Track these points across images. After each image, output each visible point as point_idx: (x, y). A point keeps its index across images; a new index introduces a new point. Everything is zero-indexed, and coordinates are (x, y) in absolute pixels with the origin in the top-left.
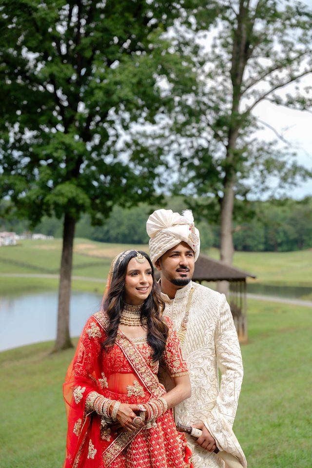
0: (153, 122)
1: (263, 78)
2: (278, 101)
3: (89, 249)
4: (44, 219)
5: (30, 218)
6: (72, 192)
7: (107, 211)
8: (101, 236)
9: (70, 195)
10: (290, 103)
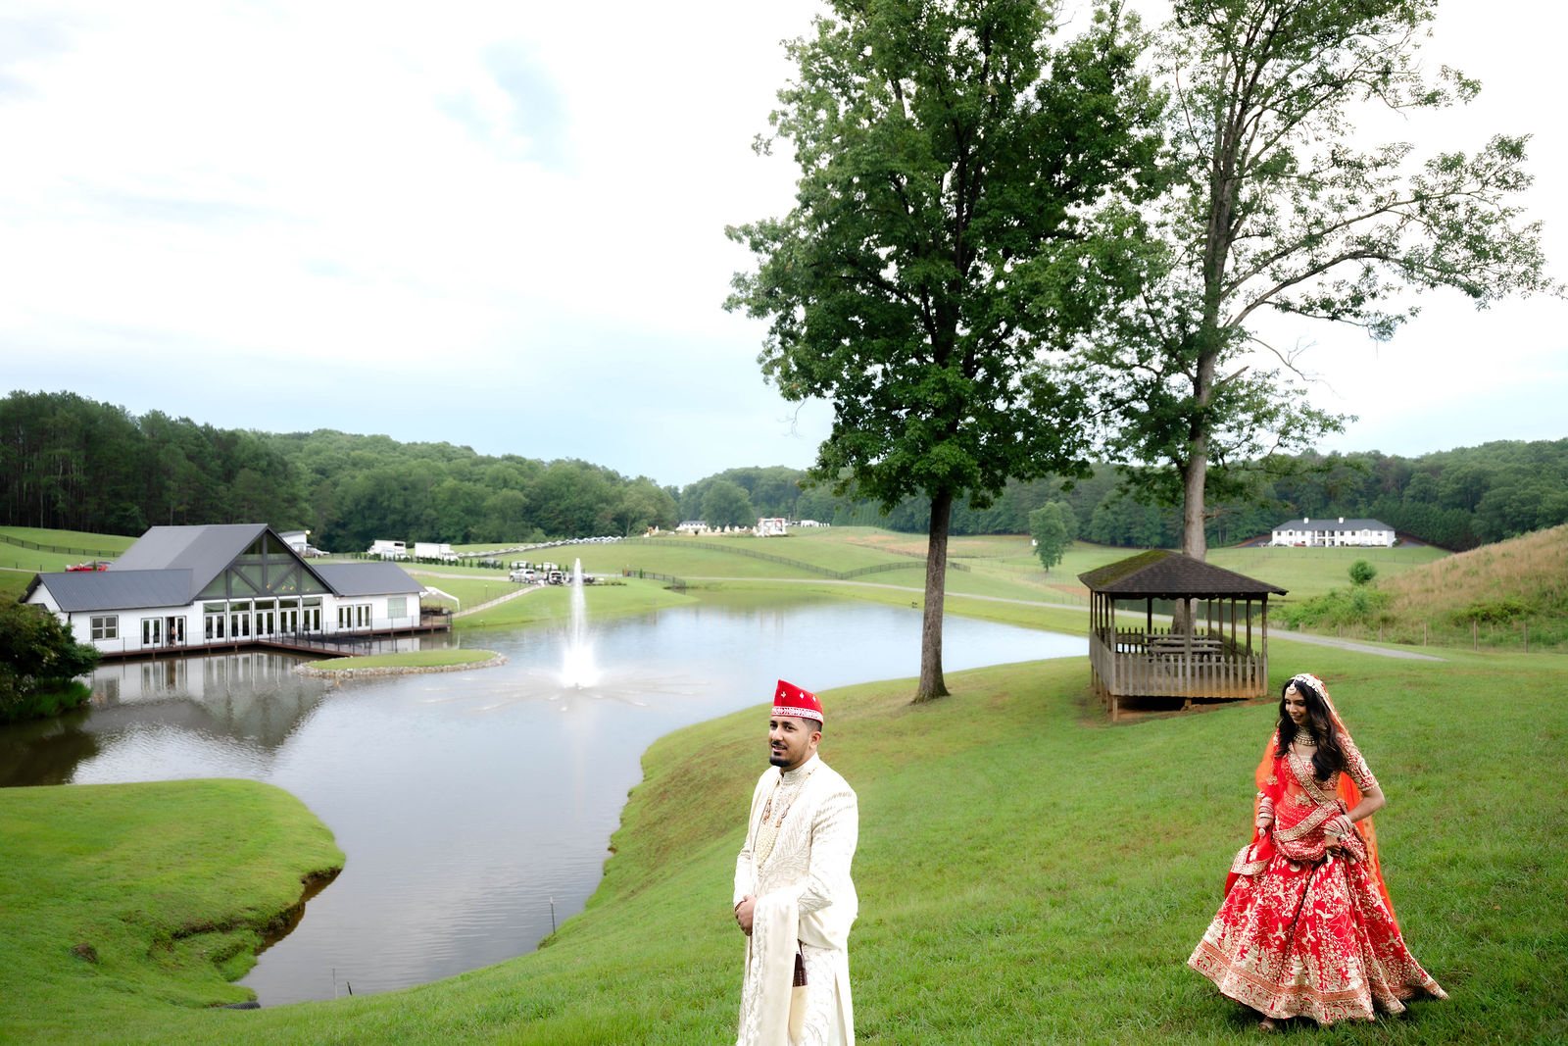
0: (1066, 347)
1: (1257, 270)
2: (1286, 307)
3: (886, 542)
4: (906, 498)
5: (885, 497)
6: (955, 456)
7: (996, 485)
8: (902, 522)
9: (953, 462)
10: (1307, 309)
